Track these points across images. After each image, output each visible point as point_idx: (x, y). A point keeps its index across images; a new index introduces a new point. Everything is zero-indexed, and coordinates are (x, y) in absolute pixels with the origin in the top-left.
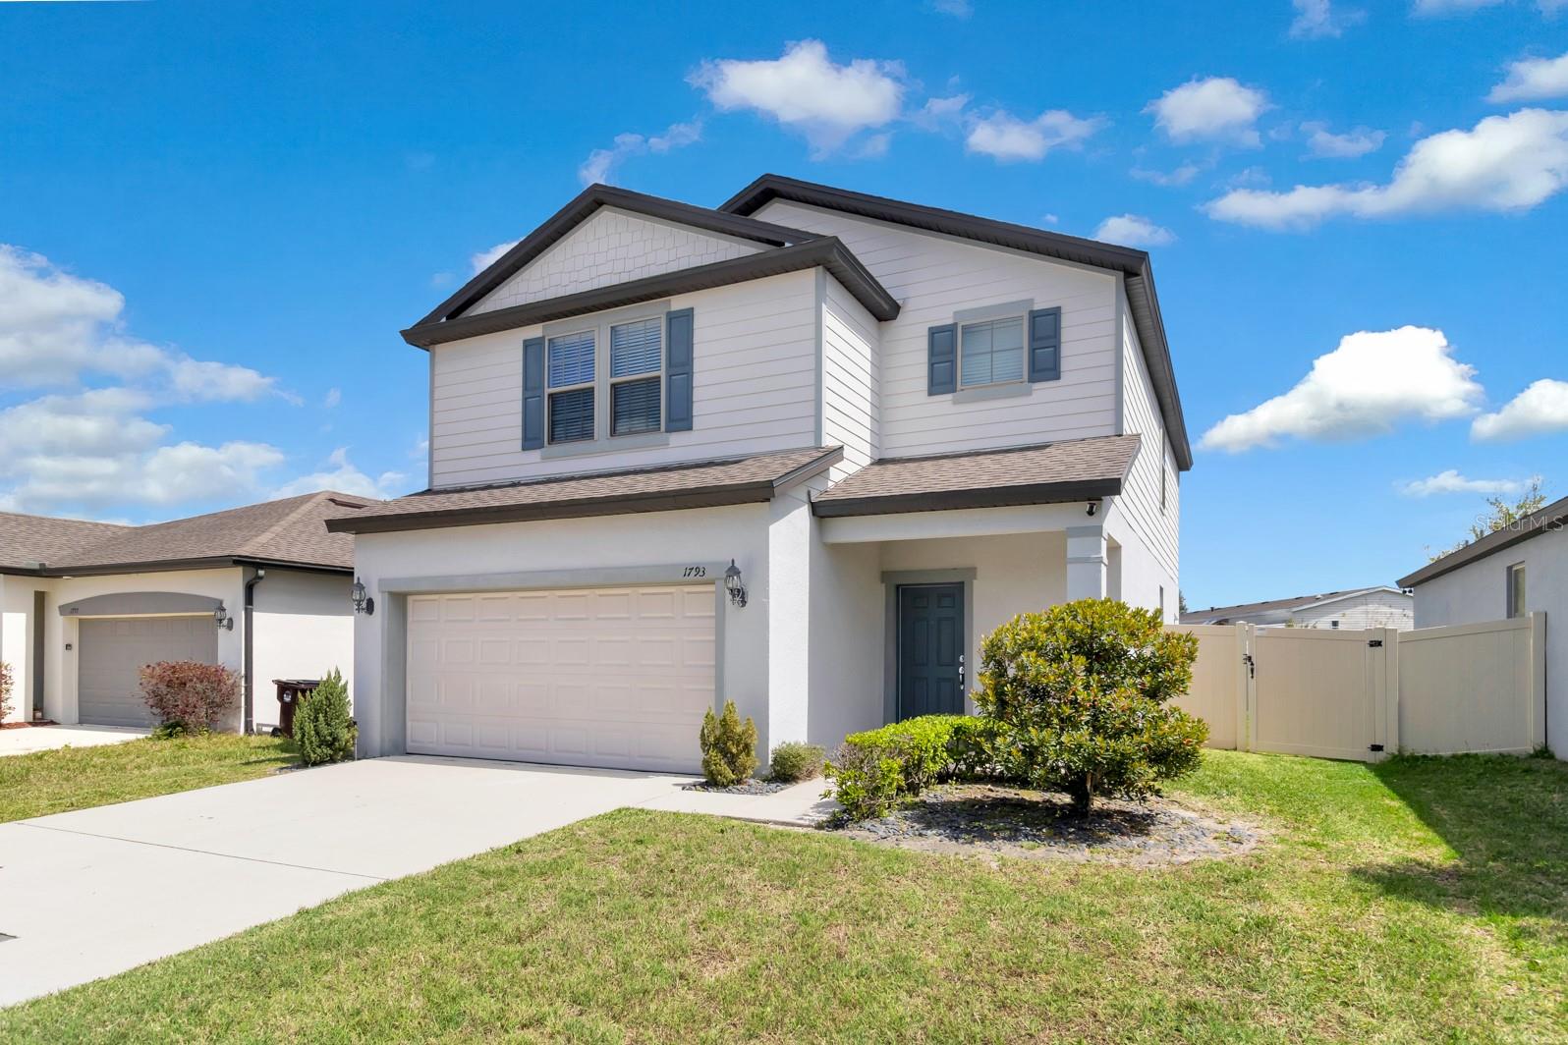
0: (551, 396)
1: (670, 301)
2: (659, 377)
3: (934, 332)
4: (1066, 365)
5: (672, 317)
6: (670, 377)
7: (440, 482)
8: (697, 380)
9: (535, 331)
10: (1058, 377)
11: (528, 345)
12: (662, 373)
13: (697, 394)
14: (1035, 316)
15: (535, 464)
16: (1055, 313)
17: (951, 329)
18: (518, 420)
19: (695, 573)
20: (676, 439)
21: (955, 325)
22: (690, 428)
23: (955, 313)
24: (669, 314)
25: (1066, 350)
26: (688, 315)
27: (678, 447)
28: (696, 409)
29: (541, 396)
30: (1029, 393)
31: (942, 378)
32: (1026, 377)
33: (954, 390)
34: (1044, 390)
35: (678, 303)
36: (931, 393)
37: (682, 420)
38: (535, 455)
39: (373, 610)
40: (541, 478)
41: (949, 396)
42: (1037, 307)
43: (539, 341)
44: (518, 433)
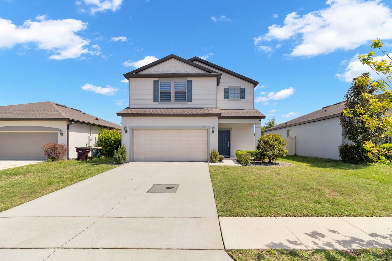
0: (160, 92)
1: (187, 78)
2: (185, 92)
3: (225, 89)
4: (246, 97)
5: (188, 81)
6: (187, 92)
7: (131, 106)
8: (193, 93)
9: (157, 79)
10: (245, 99)
11: (154, 81)
12: (186, 91)
13: (193, 96)
14: (241, 89)
15: (156, 105)
16: (244, 89)
17: (228, 89)
18: (153, 96)
19: (204, 128)
20: (189, 103)
21: (228, 88)
22: (192, 102)
23: (229, 86)
24: (187, 81)
25: (246, 95)
26: (191, 81)
27: (189, 105)
28: (193, 98)
29: (158, 92)
30: (240, 101)
31: (226, 96)
32: (240, 98)
33: (228, 99)
34: (242, 100)
35: (189, 79)
36: (224, 99)
37: (190, 100)
38: (157, 103)
39: (127, 132)
40: (158, 108)
41: (228, 100)
42: (241, 88)
43: (158, 81)
44: (152, 98)
